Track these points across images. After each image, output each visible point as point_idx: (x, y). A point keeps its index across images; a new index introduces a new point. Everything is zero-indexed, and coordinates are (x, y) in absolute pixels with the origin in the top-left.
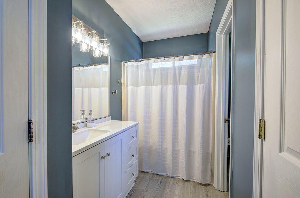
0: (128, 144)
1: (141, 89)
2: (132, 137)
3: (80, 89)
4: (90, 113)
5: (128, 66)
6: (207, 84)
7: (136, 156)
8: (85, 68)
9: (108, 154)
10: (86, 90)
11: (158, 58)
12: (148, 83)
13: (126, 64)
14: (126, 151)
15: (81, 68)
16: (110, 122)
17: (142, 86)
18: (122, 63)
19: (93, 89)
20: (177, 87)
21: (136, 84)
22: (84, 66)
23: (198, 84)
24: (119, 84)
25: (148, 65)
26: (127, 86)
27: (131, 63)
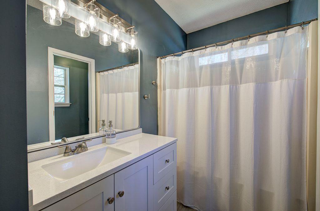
0: (159, 173)
1: (183, 92)
2: (166, 161)
3: (114, 95)
4: (110, 125)
5: (165, 63)
6: (297, 78)
7: (173, 188)
8: (119, 70)
9: (121, 194)
10: (120, 95)
11: (206, 48)
12: (193, 83)
13: (163, 60)
14: (154, 184)
15: (115, 71)
16: (140, 135)
17: (184, 88)
18: (158, 59)
19: (127, 94)
20: (236, 87)
21: (176, 86)
22: (118, 68)
23: (276, 80)
24: (154, 87)
25: (191, 59)
26: (164, 89)
27: (169, 59)
